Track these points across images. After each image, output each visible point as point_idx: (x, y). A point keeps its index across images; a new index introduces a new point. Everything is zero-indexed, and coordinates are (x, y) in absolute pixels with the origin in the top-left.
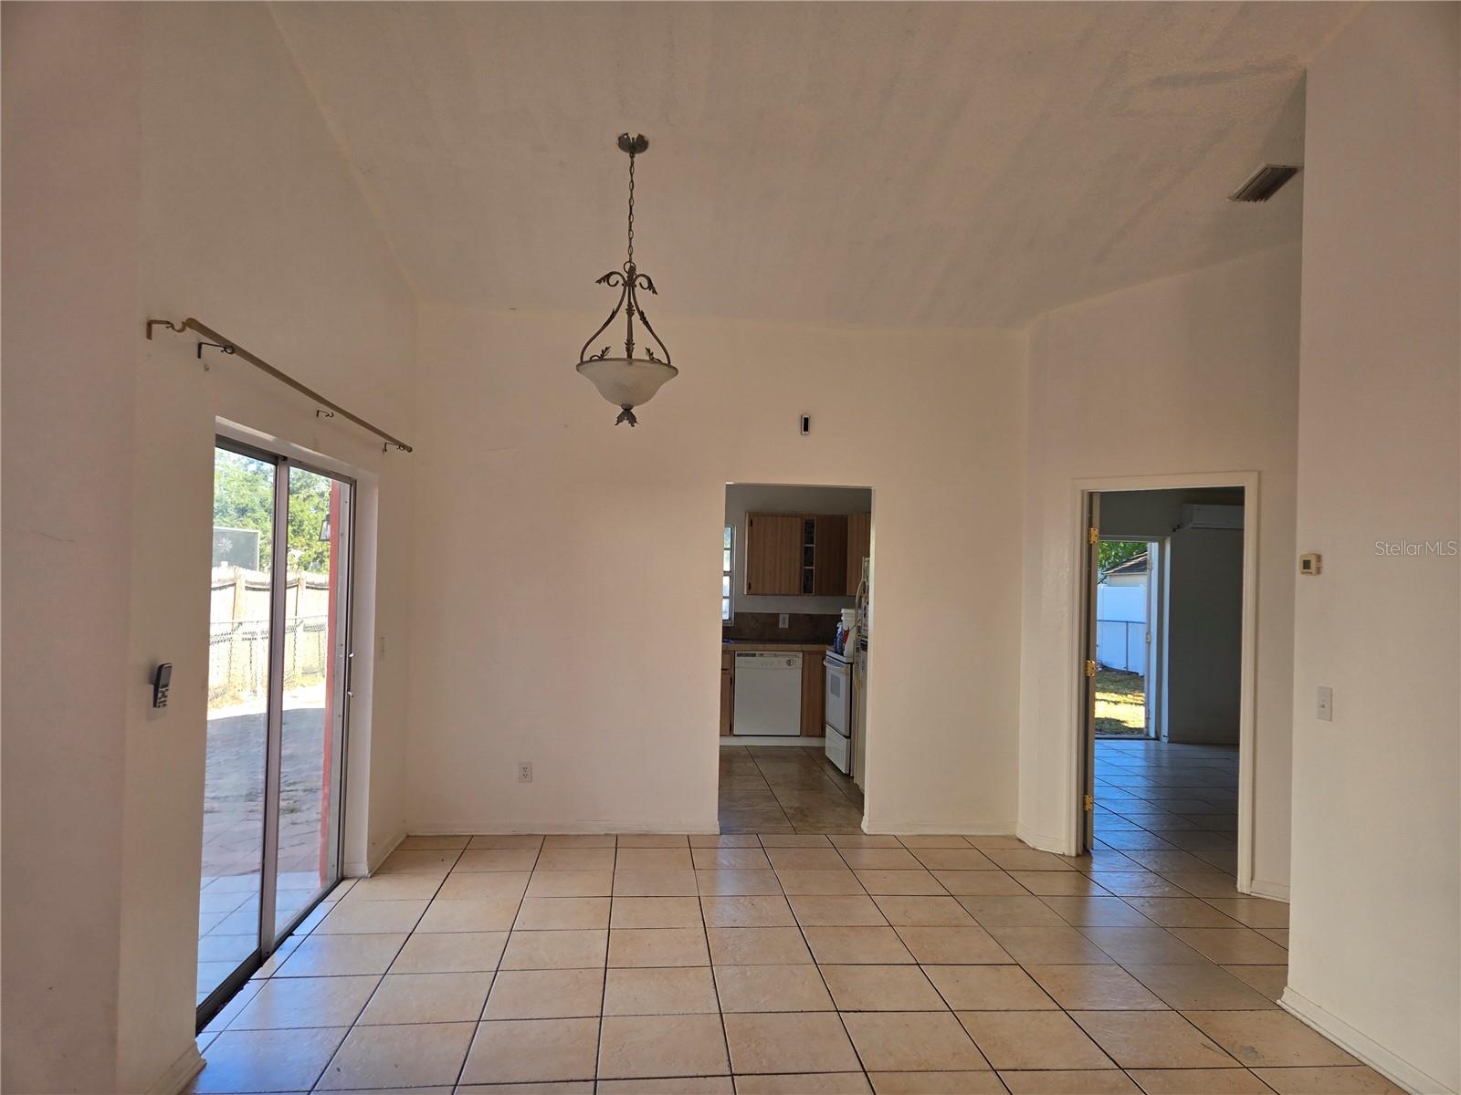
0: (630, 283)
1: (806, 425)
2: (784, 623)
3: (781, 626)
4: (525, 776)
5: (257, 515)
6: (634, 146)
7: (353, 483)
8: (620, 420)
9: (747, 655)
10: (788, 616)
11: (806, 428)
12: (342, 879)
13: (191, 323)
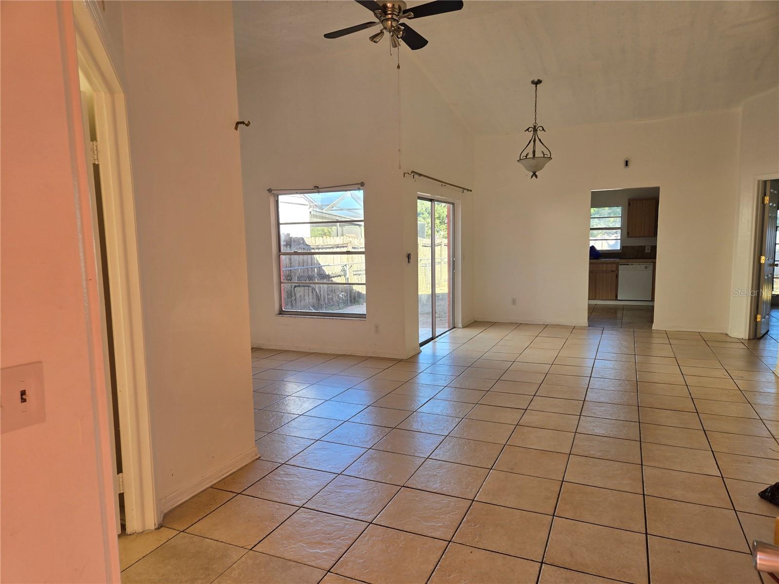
0: (535, 130)
1: (627, 163)
2: (648, 250)
3: (646, 251)
4: (514, 303)
5: (424, 216)
6: (537, 83)
7: (453, 204)
8: (532, 177)
9: (624, 264)
10: (650, 247)
11: (627, 165)
12: (455, 328)
13: (413, 172)
